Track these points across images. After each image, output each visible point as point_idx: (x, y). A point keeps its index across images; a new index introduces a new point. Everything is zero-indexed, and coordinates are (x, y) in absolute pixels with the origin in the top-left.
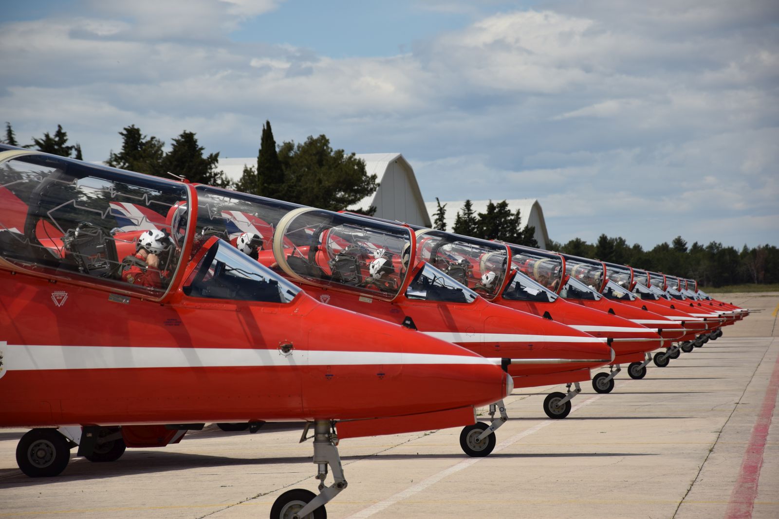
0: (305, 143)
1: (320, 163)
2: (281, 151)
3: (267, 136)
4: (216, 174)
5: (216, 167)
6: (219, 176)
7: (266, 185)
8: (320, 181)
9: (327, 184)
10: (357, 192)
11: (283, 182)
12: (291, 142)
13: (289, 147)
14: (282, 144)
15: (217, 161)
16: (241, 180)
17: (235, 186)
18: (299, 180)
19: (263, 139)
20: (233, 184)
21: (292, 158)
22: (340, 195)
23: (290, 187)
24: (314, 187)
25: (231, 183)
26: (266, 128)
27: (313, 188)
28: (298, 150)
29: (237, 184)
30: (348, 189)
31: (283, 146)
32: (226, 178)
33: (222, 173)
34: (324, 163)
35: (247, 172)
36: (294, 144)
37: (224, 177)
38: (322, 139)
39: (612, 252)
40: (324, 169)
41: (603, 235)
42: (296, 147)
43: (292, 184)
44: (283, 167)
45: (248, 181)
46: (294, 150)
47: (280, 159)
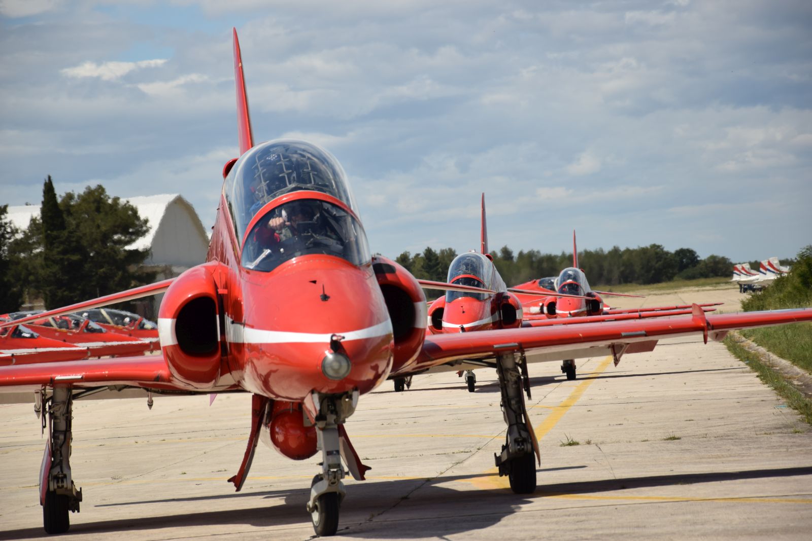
0: (84, 193)
1: (98, 210)
2: (63, 201)
3: (49, 189)
4: (6, 224)
5: (6, 218)
6: (8, 225)
7: (49, 232)
8: (98, 227)
9: (103, 228)
10: (132, 234)
11: (64, 228)
12: (72, 192)
13: (70, 196)
14: (64, 195)
15: (7, 213)
16: (28, 228)
17: (23, 233)
18: (78, 225)
19: (44, 192)
20: (21, 232)
21: (73, 206)
22: (116, 237)
23: (70, 232)
24: (93, 231)
25: (19, 231)
26: (47, 181)
27: (92, 233)
28: (79, 199)
29: (24, 232)
30: (125, 231)
31: (64, 197)
32: (15, 227)
33: (10, 223)
34: (101, 210)
35: (33, 221)
36: (74, 194)
37: (12, 225)
38: (99, 189)
39: (438, 264)
40: (102, 215)
41: (428, 248)
42: (76, 197)
43: (72, 230)
44: (65, 216)
45: (35, 228)
46: (75, 199)
47: (62, 208)
